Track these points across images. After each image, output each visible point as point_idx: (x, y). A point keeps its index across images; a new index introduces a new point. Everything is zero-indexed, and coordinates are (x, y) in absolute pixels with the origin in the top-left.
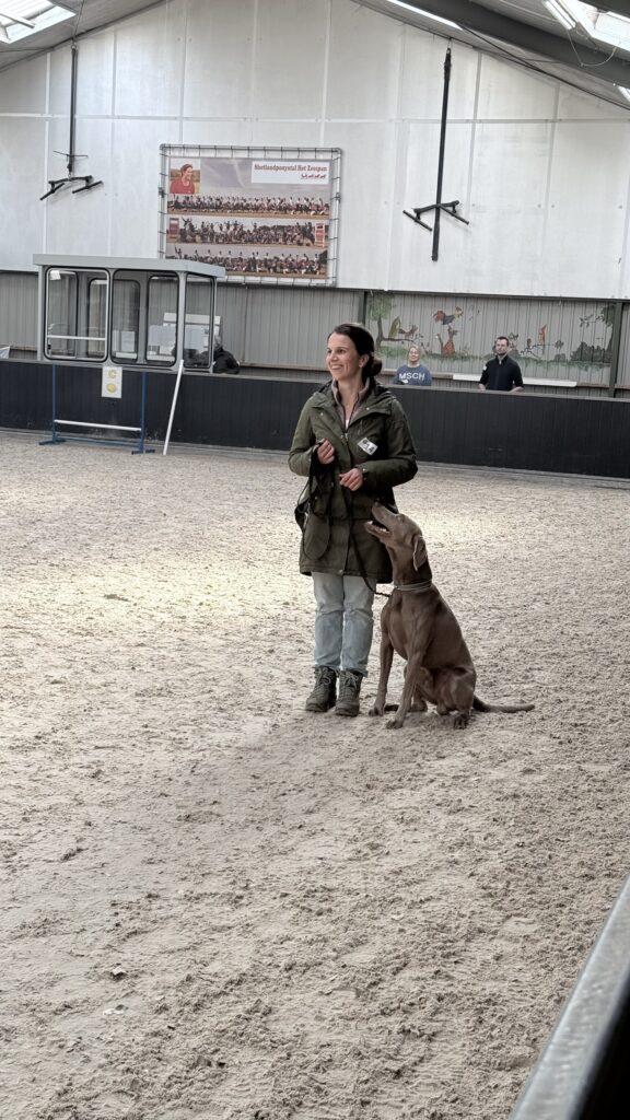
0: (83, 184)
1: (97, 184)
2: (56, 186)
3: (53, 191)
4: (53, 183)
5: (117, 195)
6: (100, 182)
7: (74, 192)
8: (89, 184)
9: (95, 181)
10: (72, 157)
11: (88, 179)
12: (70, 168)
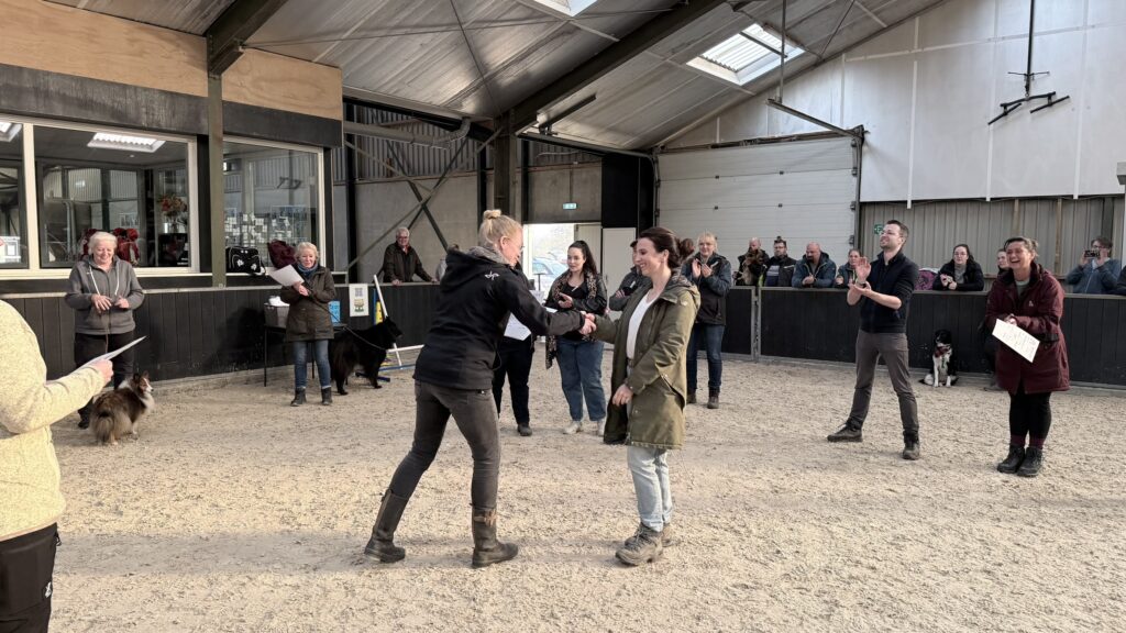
0: (1045, 101)
1: (1063, 99)
2: (1009, 108)
3: (1005, 114)
4: (1005, 106)
5: (1089, 108)
6: (1068, 97)
7: (1032, 112)
8: (1051, 100)
9: (1059, 96)
10: (1029, 76)
11: (1049, 96)
12: (1027, 87)
